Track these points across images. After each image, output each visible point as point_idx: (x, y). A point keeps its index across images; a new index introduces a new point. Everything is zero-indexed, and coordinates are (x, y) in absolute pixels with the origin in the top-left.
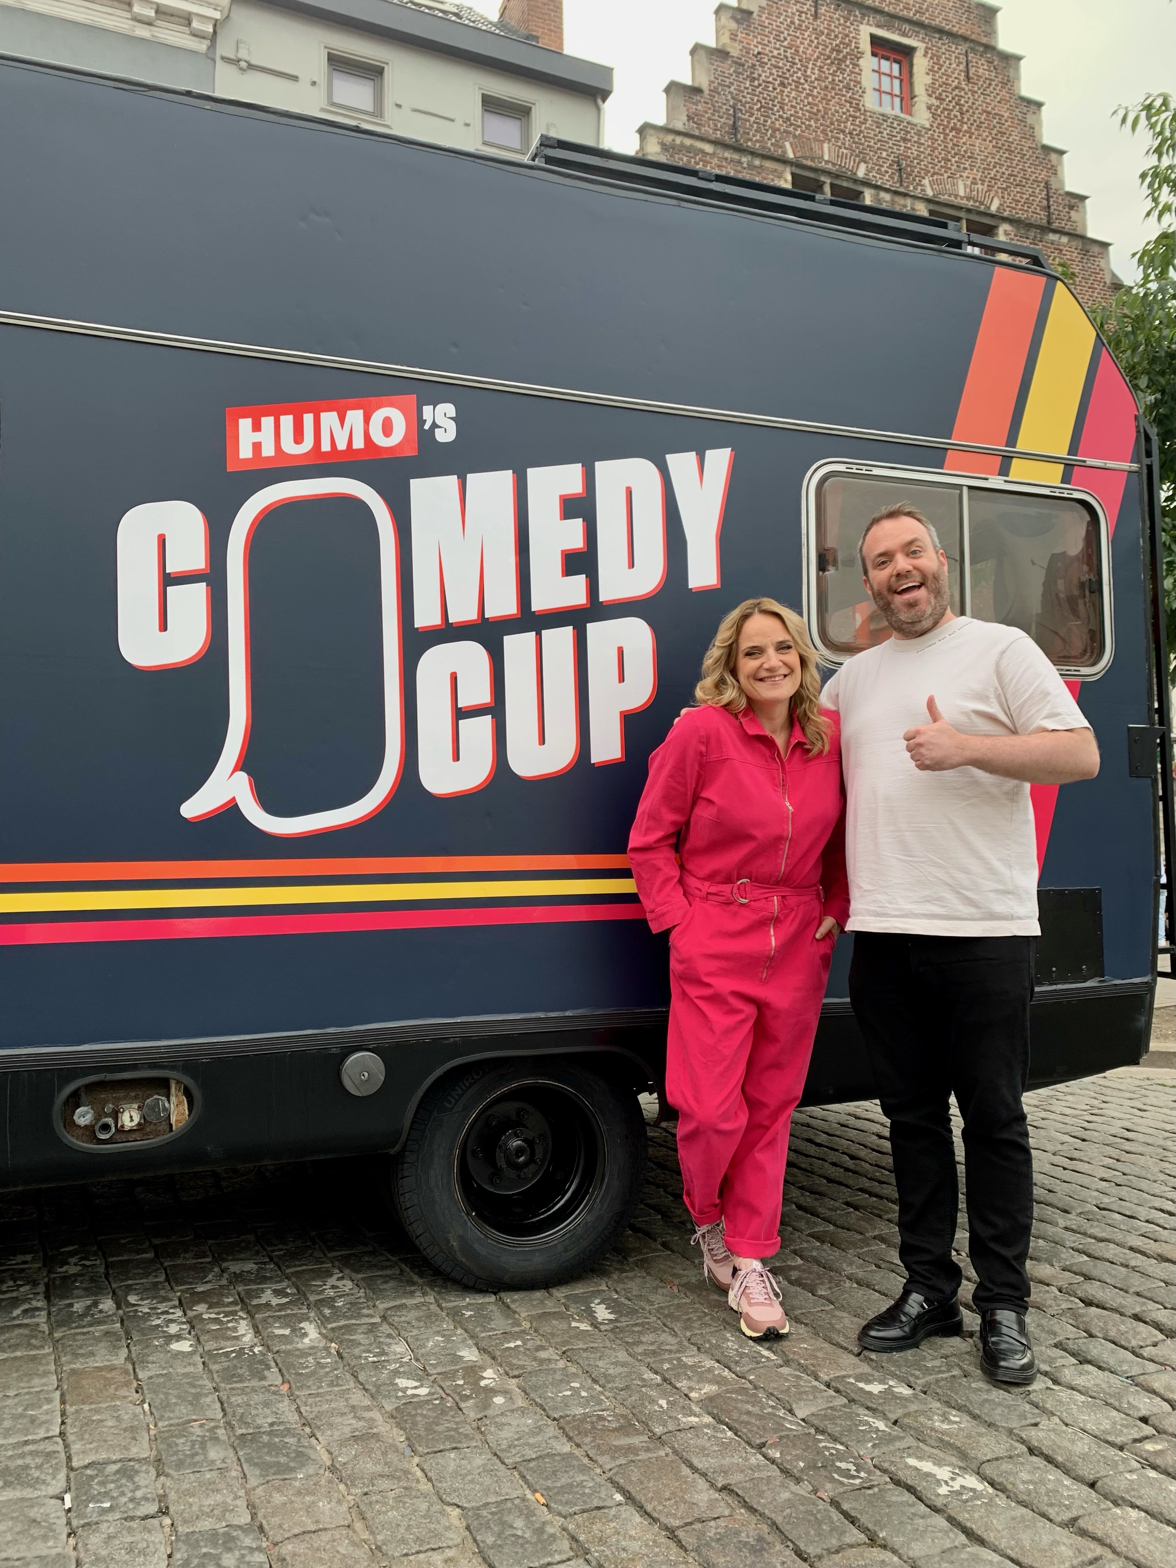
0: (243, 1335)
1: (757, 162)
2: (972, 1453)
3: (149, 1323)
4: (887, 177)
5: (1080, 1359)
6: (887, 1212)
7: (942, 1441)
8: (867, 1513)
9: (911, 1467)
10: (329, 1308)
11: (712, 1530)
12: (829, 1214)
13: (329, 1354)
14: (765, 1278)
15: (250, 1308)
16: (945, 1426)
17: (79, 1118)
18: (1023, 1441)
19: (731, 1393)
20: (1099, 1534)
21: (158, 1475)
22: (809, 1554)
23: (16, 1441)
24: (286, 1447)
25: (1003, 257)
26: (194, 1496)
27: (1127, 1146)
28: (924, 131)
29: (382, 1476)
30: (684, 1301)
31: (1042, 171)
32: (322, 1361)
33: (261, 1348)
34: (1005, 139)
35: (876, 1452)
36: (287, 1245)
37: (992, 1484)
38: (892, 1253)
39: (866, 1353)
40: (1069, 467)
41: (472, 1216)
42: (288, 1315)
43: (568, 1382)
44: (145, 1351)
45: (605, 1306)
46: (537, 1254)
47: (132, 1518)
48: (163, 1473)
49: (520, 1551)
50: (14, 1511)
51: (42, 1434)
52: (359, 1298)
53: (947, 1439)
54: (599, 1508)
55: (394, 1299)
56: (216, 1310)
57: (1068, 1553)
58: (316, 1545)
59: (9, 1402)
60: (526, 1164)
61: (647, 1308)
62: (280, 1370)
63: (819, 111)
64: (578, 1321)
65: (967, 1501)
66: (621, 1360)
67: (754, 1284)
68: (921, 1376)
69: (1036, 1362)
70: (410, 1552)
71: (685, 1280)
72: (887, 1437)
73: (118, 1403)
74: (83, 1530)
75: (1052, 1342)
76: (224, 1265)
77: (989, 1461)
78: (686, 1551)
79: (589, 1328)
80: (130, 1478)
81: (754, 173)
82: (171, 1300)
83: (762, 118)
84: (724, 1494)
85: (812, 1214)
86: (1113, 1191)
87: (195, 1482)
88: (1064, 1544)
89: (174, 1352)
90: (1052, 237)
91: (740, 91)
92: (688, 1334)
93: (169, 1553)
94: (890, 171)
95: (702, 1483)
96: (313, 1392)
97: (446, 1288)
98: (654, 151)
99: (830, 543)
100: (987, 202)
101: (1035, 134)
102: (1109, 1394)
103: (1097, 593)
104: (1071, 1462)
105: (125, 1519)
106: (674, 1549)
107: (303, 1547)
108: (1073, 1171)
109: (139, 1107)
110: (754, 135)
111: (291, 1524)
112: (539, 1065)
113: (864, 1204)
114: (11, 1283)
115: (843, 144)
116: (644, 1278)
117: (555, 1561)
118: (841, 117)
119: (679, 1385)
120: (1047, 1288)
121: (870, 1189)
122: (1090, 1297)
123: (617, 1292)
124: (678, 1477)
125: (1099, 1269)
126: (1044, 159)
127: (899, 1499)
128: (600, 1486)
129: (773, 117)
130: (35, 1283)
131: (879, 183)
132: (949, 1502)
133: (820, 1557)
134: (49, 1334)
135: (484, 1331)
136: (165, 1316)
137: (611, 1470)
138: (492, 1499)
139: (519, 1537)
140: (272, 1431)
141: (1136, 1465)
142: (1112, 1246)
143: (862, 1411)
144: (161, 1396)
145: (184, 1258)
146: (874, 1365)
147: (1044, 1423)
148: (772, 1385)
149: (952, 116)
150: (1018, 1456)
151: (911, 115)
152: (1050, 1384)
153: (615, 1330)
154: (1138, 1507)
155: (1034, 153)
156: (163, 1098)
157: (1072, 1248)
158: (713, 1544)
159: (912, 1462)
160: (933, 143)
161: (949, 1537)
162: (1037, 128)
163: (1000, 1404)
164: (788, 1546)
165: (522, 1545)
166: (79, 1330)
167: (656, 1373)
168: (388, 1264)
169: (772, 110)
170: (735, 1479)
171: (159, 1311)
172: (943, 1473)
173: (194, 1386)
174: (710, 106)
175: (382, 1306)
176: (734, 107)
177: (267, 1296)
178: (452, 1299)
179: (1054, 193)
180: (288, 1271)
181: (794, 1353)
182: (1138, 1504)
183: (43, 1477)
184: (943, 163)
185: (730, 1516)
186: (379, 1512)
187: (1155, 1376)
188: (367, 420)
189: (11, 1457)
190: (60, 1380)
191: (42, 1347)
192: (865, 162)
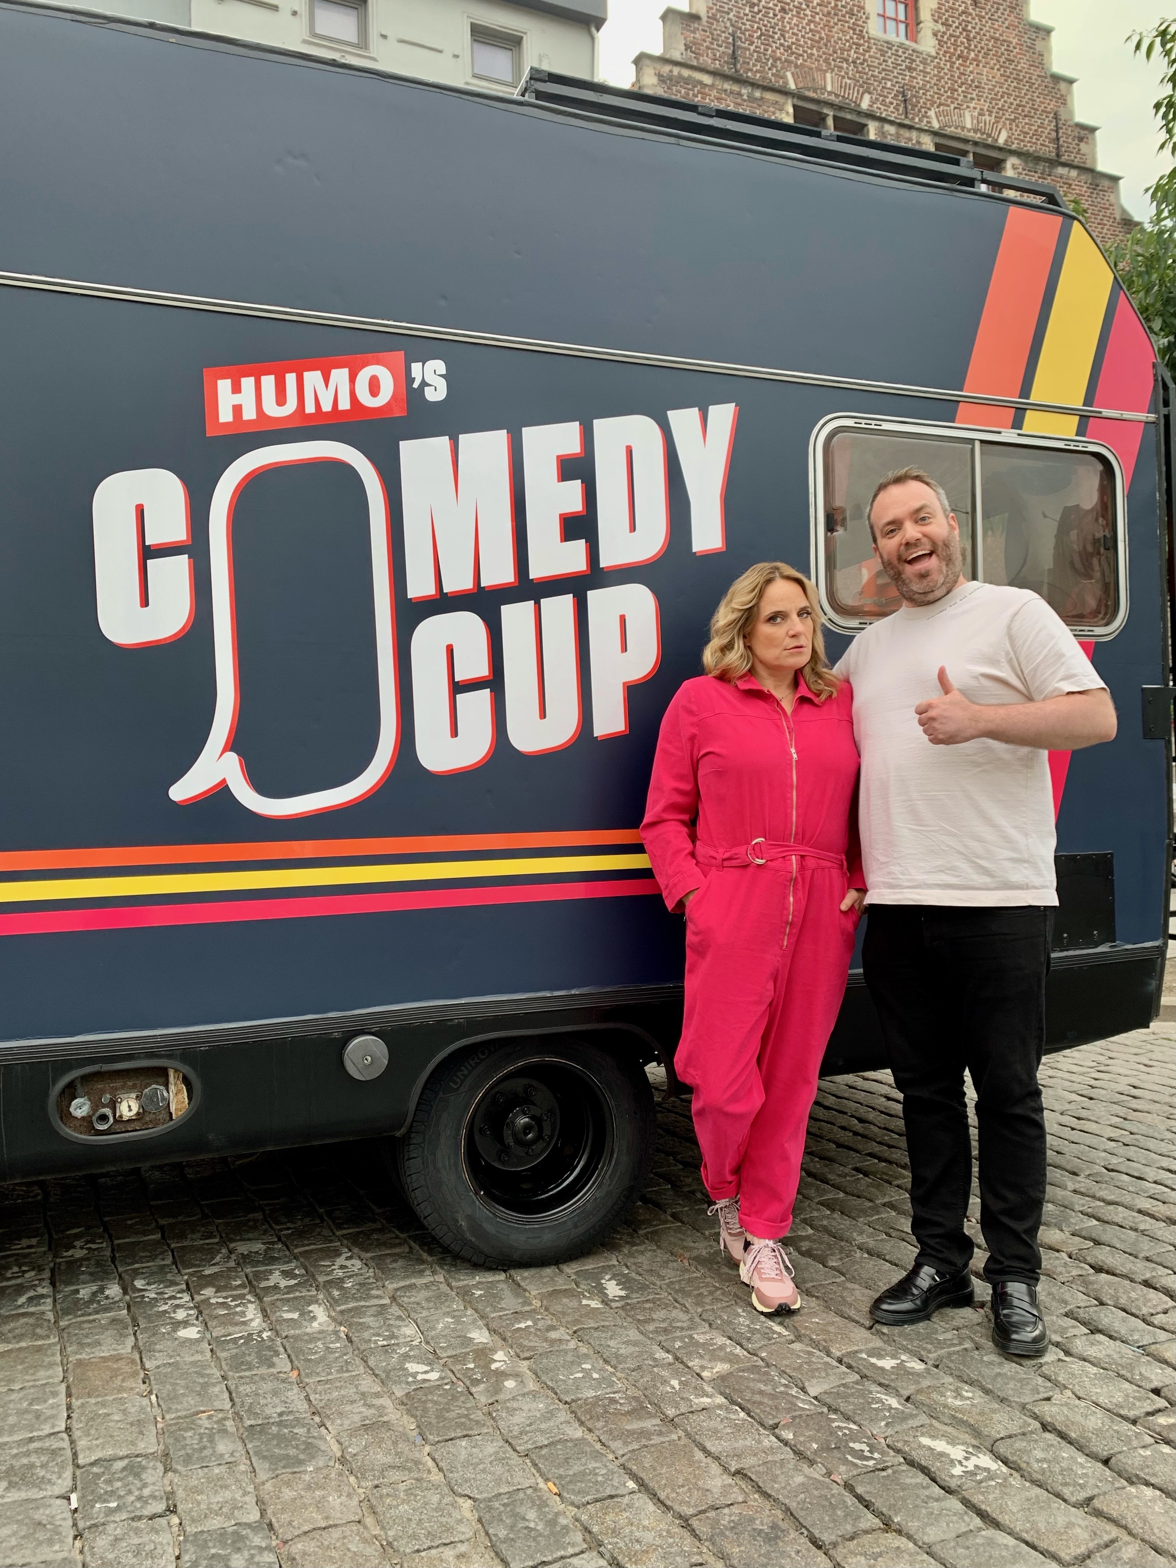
0: (252, 1320)
1: (758, 94)
2: (985, 1431)
3: (156, 1309)
4: (891, 109)
5: (1092, 1328)
6: (897, 1178)
7: (954, 1417)
8: (881, 1497)
9: (924, 1446)
10: (338, 1289)
11: (727, 1517)
12: (839, 1180)
13: (339, 1339)
14: (777, 1253)
15: (258, 1291)
16: (958, 1403)
17: (75, 1109)
18: (1036, 1417)
19: (743, 1371)
20: (1115, 1515)
21: (166, 1471)
22: (823, 1541)
23: (20, 1438)
24: (295, 1439)
25: (1010, 194)
26: (202, 1493)
27: (1134, 1104)
28: (929, 59)
29: (393, 1467)
30: (695, 1275)
31: (1051, 100)
32: (331, 1346)
33: (269, 1333)
34: (1013, 67)
35: (890, 1431)
36: (295, 1223)
37: (1005, 1462)
38: (903, 1220)
39: (878, 1326)
40: (1084, 418)
41: (480, 1195)
42: (296, 1298)
43: (580, 1364)
44: (152, 1339)
45: (615, 1282)
46: (547, 1231)
47: (140, 1518)
48: (171, 1468)
49: (533, 1544)
50: (19, 1514)
51: (47, 1430)
52: (368, 1278)
53: (961, 1416)
54: (611, 1497)
55: (404, 1278)
56: (224, 1294)
57: (1084, 1535)
58: (326, 1543)
59: (14, 1396)
60: (534, 1141)
61: (658, 1283)
62: (289, 1356)
63: (821, 38)
64: (589, 1298)
65: (981, 1482)
66: (632, 1338)
67: (766, 1260)
68: (933, 1349)
69: (1048, 1332)
70: (422, 1548)
71: (695, 1253)
72: (900, 1416)
73: (125, 1395)
74: (89, 1533)
75: (1063, 1311)
76: (232, 1245)
77: (1002, 1438)
78: (700, 1540)
79: (600, 1306)
80: (137, 1475)
81: (755, 105)
82: (177, 1284)
83: (762, 47)
84: (737, 1479)
85: (822, 1181)
86: (1121, 1151)
87: (204, 1478)
88: (1079, 1526)
89: (181, 1340)
90: (1061, 170)
91: (738, 17)
92: (700, 1310)
93: (177, 1554)
94: (895, 102)
95: (715, 1468)
96: (323, 1379)
97: (455, 1266)
98: (651, 85)
99: (838, 503)
100: (994, 134)
101: (1044, 62)
102: (1120, 1365)
103: (1112, 551)
104: (1084, 1438)
105: (133, 1519)
106: (689, 1539)
107: (313, 1545)
108: (1081, 1131)
109: (137, 1097)
110: (754, 65)
111: (301, 1521)
112: (546, 1043)
113: (873, 1169)
114: (16, 1269)
115: (847, 73)
116: (654, 1251)
117: (568, 1554)
118: (845, 45)
119: (690, 1364)
120: (1057, 1254)
121: (880, 1154)
122: (1101, 1264)
123: (627, 1267)
124: (691, 1463)
125: (1108, 1234)
126: (1053, 88)
127: (913, 1481)
128: (613, 1473)
129: (774, 45)
130: (40, 1269)
131: (883, 115)
132: (962, 1484)
133: (835, 1545)
134: (55, 1322)
135: (495, 1311)
136: (172, 1301)
137: (623, 1455)
138: (504, 1489)
139: (532, 1529)
140: (281, 1421)
141: (1151, 1440)
142: (1121, 1209)
143: (874, 1388)
144: (168, 1387)
145: (192, 1239)
146: (886, 1338)
147: (1057, 1397)
148: (784, 1362)
149: (959, 43)
150: (1032, 1432)
151: (916, 42)
152: (1061, 1355)
153: (627, 1307)
154: (1153, 1485)
155: (1042, 81)
156: (162, 1088)
157: (1081, 1212)
158: (727, 1533)
159: (925, 1441)
160: (939, 72)
161: (964, 1521)
162: (1046, 55)
163: (1012, 1378)
164: (802, 1533)
165: (535, 1539)
166: (86, 1318)
167: (668, 1351)
168: (397, 1241)
169: (773, 37)
170: (748, 1462)
171: (166, 1296)
172: (957, 1452)
173: (202, 1376)
174: (708, 34)
175: (391, 1286)
176: (733, 35)
177: (276, 1278)
178: (462, 1278)
179: (1064, 125)
180: (295, 1251)
181: (806, 1327)
182: (1153, 1482)
183: (48, 1476)
184: (949, 94)
185: (743, 1502)
186: (390, 1507)
187: (1166, 1345)
188: (352, 379)
189: (16, 1456)
190: (65, 1371)
191: (48, 1337)
192: (870, 93)
